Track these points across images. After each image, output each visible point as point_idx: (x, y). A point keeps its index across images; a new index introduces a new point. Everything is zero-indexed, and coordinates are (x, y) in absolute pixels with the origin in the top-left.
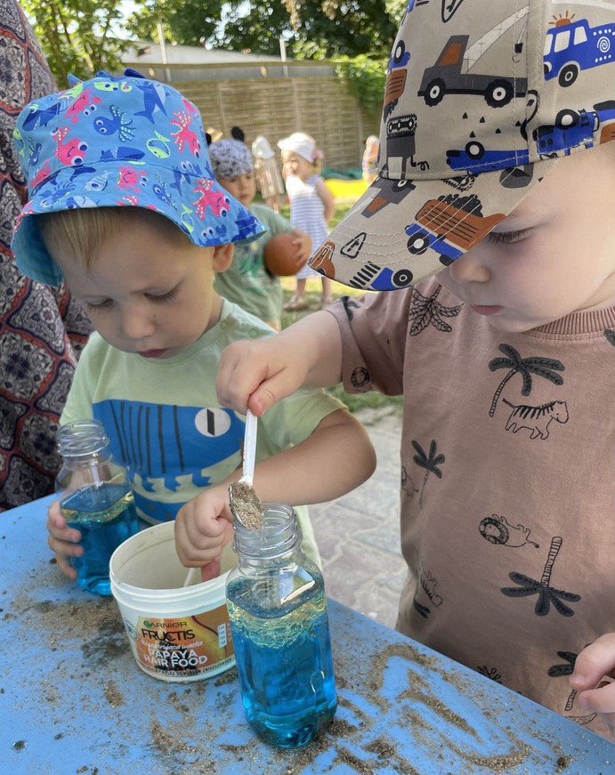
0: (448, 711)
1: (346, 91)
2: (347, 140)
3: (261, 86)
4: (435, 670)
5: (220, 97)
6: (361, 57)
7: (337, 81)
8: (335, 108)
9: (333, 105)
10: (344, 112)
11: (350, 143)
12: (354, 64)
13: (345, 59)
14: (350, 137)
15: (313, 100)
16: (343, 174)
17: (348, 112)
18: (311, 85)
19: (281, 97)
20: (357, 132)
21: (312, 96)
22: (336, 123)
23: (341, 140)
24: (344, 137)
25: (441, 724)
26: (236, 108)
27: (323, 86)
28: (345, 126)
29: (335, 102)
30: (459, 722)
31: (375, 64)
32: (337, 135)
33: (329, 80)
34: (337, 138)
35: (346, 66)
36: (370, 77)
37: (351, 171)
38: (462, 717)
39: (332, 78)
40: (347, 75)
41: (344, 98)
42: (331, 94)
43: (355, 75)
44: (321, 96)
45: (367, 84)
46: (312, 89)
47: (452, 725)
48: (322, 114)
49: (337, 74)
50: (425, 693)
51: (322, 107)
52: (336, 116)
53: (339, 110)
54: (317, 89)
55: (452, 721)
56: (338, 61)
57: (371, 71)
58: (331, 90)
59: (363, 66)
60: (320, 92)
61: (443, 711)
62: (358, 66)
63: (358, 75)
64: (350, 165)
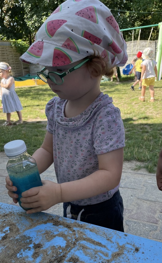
0: (94, 241)
1: (15, 51)
2: (17, 67)
4: (87, 228)
6: (20, 40)
7: (12, 47)
8: (12, 57)
9: (11, 55)
10: (15, 58)
11: (18, 68)
12: (17, 42)
13: (14, 40)
14: (18, 66)
16: (17, 78)
17: (17, 58)
18: (3, 48)
20: (21, 64)
21: (3, 52)
22: (13, 61)
23: (15, 67)
24: (16, 66)
25: (93, 246)
27: (7, 49)
28: (16, 63)
29: (12, 54)
30: (99, 244)
31: (25, 43)
32: (13, 65)
33: (9, 47)
35: (15, 43)
36: (23, 47)
37: (20, 78)
38: (100, 242)
39: (10, 46)
40: (15, 45)
41: (14, 53)
42: (10, 52)
43: (18, 45)
44: (7, 52)
45: (23, 49)
46: (3, 50)
47: (97, 246)
48: (8, 58)
49: (12, 45)
50: (85, 237)
51: (7, 56)
52: (13, 59)
53: (14, 57)
54: (5, 50)
55: (97, 244)
56: (11, 41)
57: (24, 45)
58: (10, 50)
59: (21, 43)
60: (6, 51)
61: (93, 242)
62: (19, 43)
63: (19, 46)
64: (19, 76)
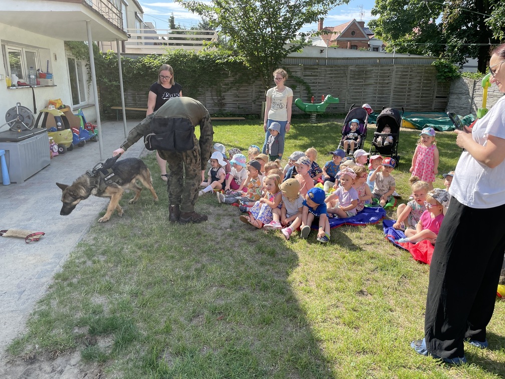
3: (374, 68)
5: (349, 72)
8: (420, 80)
9: (419, 78)
10: (425, 82)
11: (426, 97)
14: (427, 94)
15: (406, 75)
18: (406, 68)
19: (385, 73)
22: (419, 86)
23: (420, 95)
24: (423, 93)
26: (356, 77)
27: (414, 68)
28: (424, 88)
33: (419, 66)
34: (419, 93)
44: (411, 73)
46: (406, 70)
48: (410, 82)
51: (410, 78)
52: (420, 83)
53: (422, 80)
54: (410, 70)
58: (419, 71)
